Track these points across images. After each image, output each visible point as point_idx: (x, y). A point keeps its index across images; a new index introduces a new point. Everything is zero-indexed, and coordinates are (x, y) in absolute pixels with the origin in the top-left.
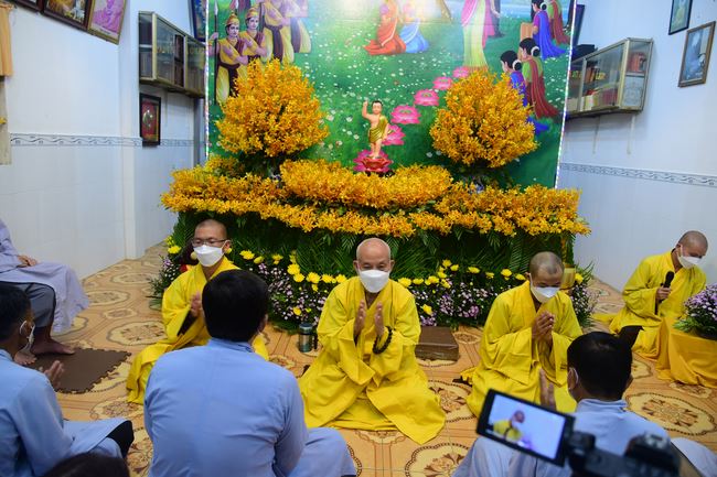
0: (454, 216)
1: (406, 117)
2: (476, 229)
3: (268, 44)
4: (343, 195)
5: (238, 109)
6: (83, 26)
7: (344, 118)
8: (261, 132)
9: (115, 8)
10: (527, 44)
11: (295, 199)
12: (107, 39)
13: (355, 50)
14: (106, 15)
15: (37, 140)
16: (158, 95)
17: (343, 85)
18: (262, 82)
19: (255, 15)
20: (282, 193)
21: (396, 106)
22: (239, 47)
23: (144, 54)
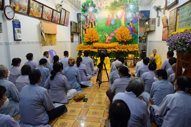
0: (118, 49)
1: (112, 35)
2: (121, 51)
3: (90, 25)
4: (101, 47)
5: (86, 36)
6: (64, 25)
7: (103, 35)
8: (90, 39)
9: (67, 21)
10: (131, 22)
11: (95, 48)
12: (66, 26)
13: (104, 25)
14: (66, 22)
15: (59, 42)
16: (73, 34)
17: (102, 30)
18: (90, 32)
19: (88, 21)
20: (93, 47)
21: (111, 33)
22: (86, 26)
23: (71, 27)
